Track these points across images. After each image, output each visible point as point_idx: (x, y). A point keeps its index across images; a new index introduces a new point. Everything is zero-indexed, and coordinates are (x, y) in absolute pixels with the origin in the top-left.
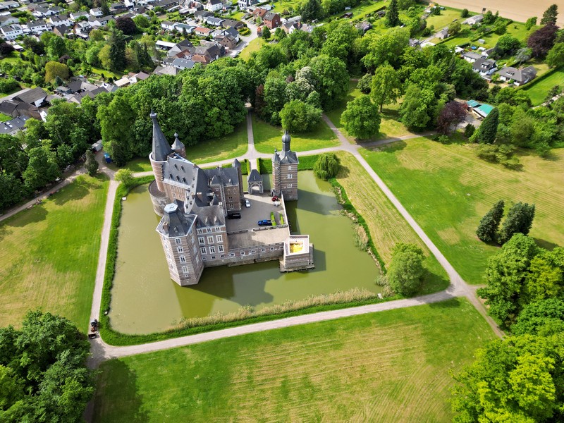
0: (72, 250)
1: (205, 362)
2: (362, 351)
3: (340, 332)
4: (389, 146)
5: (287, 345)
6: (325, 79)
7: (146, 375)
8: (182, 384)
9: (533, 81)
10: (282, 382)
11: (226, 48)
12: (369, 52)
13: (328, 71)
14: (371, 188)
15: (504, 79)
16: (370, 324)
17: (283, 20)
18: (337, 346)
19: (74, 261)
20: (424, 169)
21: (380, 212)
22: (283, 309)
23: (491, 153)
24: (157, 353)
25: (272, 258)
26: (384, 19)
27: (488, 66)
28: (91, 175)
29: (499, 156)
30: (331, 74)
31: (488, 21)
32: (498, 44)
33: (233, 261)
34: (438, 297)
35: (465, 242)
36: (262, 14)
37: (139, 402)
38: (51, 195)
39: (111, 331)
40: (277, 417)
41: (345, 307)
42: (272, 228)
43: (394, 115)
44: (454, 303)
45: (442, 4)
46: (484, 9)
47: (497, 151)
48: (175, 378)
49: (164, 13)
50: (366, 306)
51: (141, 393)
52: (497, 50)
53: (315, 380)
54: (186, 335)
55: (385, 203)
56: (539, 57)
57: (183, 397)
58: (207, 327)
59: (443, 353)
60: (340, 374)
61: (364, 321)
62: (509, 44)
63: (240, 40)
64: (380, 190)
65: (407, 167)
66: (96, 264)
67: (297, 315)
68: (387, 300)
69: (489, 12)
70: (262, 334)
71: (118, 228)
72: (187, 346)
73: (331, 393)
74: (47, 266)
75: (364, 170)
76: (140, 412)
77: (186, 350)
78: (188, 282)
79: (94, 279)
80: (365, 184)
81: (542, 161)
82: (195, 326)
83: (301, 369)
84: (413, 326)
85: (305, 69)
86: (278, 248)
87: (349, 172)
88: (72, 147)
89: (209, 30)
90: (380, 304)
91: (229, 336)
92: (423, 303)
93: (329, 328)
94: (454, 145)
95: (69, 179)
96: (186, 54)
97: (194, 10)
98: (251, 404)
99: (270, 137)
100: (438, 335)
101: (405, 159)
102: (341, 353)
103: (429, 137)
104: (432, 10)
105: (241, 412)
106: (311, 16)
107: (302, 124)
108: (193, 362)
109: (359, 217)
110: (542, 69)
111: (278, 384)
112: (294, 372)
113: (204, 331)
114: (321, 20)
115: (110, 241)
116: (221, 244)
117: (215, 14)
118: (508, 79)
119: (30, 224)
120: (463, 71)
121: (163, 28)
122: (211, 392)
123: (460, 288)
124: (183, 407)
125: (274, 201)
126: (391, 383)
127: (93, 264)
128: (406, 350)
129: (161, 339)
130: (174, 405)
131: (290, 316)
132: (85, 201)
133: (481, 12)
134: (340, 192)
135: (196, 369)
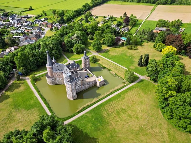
0: (28, 103)
1: (94, 115)
2: (130, 97)
3: (122, 95)
4: (106, 51)
5: (111, 103)
7: (79, 124)
8: (91, 122)
9: (129, 30)
10: (116, 111)
11: (40, 35)
15: (123, 31)
16: (128, 91)
17: (53, 24)
18: (124, 98)
19: (31, 105)
20: (117, 54)
21: (113, 67)
22: (106, 95)
23: (131, 47)
24: (78, 118)
25: (93, 85)
27: (118, 28)
28: (17, 80)
32: (117, 23)
33: (84, 89)
34: (138, 81)
35: (136, 68)
37: (82, 131)
38: (6, 90)
39: (60, 118)
40: (120, 119)
41: (120, 90)
42: (90, 77)
44: (142, 81)
45: (97, 16)
48: (88, 122)
49: (9, 28)
50: (124, 88)
51: (81, 129)
53: (124, 107)
54: (83, 111)
55: (113, 64)
56: (127, 25)
57: (93, 125)
58: (88, 106)
59: (147, 91)
60: (128, 104)
61: (126, 91)
64: (110, 62)
65: (113, 55)
66: (40, 104)
67: (110, 95)
68: (128, 85)
70: (104, 103)
71: (40, 92)
72: (86, 113)
73: (129, 109)
74: (22, 110)
75: (103, 58)
76: (84, 133)
77: (86, 114)
78: (75, 98)
79: (43, 108)
80: (106, 61)
81: (141, 47)
82: (85, 108)
83: (119, 107)
84: (137, 88)
85: (75, 35)
86: (95, 81)
87: (99, 60)
90: (127, 86)
91: (96, 106)
92: (136, 83)
93: (119, 95)
94: (120, 48)
95: (10, 84)
96: (27, 38)
98: (112, 119)
100: (143, 88)
102: (126, 99)
103: (114, 47)
105: (111, 122)
106: (62, 22)
108: (90, 116)
109: (109, 69)
110: (130, 27)
111: (115, 112)
113: (88, 108)
114: (66, 23)
115: (40, 96)
119: (5, 101)
121: (11, 32)
122: (100, 121)
123: (141, 77)
124: (95, 127)
125: (85, 71)
126: (140, 101)
127: (39, 104)
128: (139, 94)
129: (77, 114)
130: (92, 128)
131: (108, 96)
132: (22, 88)
133: (108, 16)
134: (100, 65)
135: (92, 117)
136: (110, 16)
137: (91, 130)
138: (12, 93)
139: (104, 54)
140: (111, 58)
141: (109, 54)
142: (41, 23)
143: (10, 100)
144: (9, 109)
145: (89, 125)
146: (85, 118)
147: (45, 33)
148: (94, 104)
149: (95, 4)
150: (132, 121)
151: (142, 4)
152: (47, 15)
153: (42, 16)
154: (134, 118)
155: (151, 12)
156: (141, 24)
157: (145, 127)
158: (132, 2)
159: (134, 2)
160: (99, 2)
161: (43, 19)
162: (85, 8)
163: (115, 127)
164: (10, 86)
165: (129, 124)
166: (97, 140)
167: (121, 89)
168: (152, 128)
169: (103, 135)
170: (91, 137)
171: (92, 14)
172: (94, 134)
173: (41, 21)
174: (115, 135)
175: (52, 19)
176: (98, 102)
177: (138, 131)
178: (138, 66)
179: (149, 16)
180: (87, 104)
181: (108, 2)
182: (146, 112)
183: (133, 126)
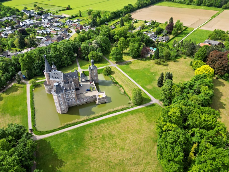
0: (16, 109)
1: (74, 135)
2: (127, 122)
3: (119, 118)
4: (127, 63)
5: (102, 125)
6: (102, 44)
7: (53, 142)
8: (67, 142)
9: (169, 40)
11: (64, 37)
12: (115, 35)
13: (103, 41)
14: (123, 76)
15: (160, 40)
16: (128, 115)
17: (83, 27)
18: (119, 123)
19: (18, 112)
20: (139, 69)
21: (127, 83)
22: (99, 115)
23: (159, 62)
24: (56, 135)
25: (93, 101)
26: (119, 25)
27: (154, 37)
28: (18, 83)
29: (161, 62)
30: (104, 42)
31: (153, 24)
32: (157, 30)
33: (79, 104)
34: (148, 104)
35: (154, 88)
36: (75, 26)
37: (53, 150)
38: (3, 92)
39: (37, 131)
40: (102, 146)
41: (120, 111)
42: (91, 91)
43: (127, 54)
44: (153, 105)
45: (138, 19)
46: (151, 20)
47: (160, 61)
48: (64, 141)
49: (37, 27)
50: (126, 110)
51: (53, 147)
52: (157, 32)
53: (113, 133)
54: (66, 128)
55: (128, 80)
56: (170, 33)
57: (68, 146)
58: (73, 124)
59: (152, 119)
60: (120, 130)
61: (126, 114)
62: (160, 30)
63: (69, 35)
64: (126, 76)
65: (133, 69)
66: (27, 112)
67: (104, 116)
68: (133, 107)
69: (153, 21)
70: (93, 123)
71: (33, 99)
72: (67, 131)
73: (118, 136)
74: (7, 115)
75: (120, 71)
76: (54, 153)
77: (67, 132)
78: (64, 112)
79: (27, 116)
80: (121, 75)
81: (174, 63)
82: (69, 125)
83: (108, 131)
85: (95, 41)
86: (94, 97)
87: (115, 72)
88: (10, 74)
89: (56, 32)
90: (131, 109)
91: (82, 126)
92: (144, 106)
93: (115, 118)
94: (147, 61)
95: (10, 86)
96: (49, 40)
97: (49, 25)
98: (93, 143)
99: (85, 64)
100: (149, 114)
101: (132, 67)
102: (120, 124)
103: (139, 60)
104: (135, 21)
105: (90, 146)
106: (93, 25)
107: (96, 59)
108: (70, 135)
109: (120, 85)
110: (171, 37)
111: (101, 136)
112: (106, 132)
113: (72, 126)
114: (97, 26)
115: (31, 104)
116: (74, 97)
117: (58, 26)
118: (161, 40)
120: (147, 38)
121: (38, 32)
122: (78, 143)
123: (154, 101)
124: (69, 149)
125: (90, 83)
126: (137, 130)
127: (26, 112)
128: (140, 120)
129: (57, 131)
130: (66, 149)
131: (102, 117)
132: (18, 93)
133: (150, 21)
134: (113, 79)
135: (72, 137)
137: (63, 151)
138: (7, 96)
139: (123, 66)
140: (129, 73)
141: (129, 67)
142: (71, 25)
143: (1, 103)
145: (65, 145)
146: (63, 136)
147: (71, 36)
148: (82, 123)
149: (140, 5)
150: (114, 151)
151: (203, 7)
153: (76, 16)
154: (118, 148)
155: (210, 19)
156: (188, 33)
157: (126, 161)
158: (190, 4)
159: (193, 5)
160: (146, 3)
161: (75, 21)
163: (91, 154)
165: (110, 153)
166: (64, 164)
167: (122, 111)
168: (135, 164)
169: (73, 160)
170: (60, 159)
171: (132, 17)
172: (64, 157)
173: (72, 22)
174: (86, 163)
175: (85, 21)
176: (88, 121)
177: (116, 164)
178: (157, 86)
179: (205, 24)
180: (73, 121)
181: (160, 3)
182: (137, 144)
183: (113, 157)
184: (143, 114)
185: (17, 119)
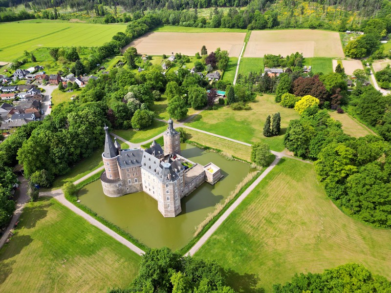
1: (228, 235)
2: (276, 192)
3: (262, 191)
4: (195, 119)
5: (249, 207)
8: (230, 249)
10: (265, 220)
13: (144, 91)
14: (208, 137)
15: (210, 79)
16: (268, 182)
17: (62, 78)
18: (267, 196)
19: (92, 245)
20: (219, 122)
21: (222, 144)
25: (201, 182)
28: (35, 201)
30: (146, 93)
31: (179, 58)
33: (187, 192)
34: (276, 161)
35: (262, 140)
38: (15, 226)
40: (278, 231)
41: (253, 182)
42: (191, 169)
44: (282, 161)
45: (150, 55)
46: (173, 53)
47: (239, 105)
48: (224, 249)
50: (259, 177)
52: (196, 68)
53: (274, 211)
54: (206, 232)
55: (220, 139)
57: (236, 253)
58: (211, 222)
59: (298, 177)
60: (279, 204)
61: (265, 182)
62: (200, 65)
63: (43, 95)
65: (212, 123)
66: (110, 238)
67: (240, 195)
68: (263, 171)
69: (177, 54)
70: (236, 210)
71: (98, 215)
72: (212, 235)
73: (284, 211)
74: (76, 259)
75: (197, 131)
77: (215, 237)
78: (178, 212)
80: (203, 136)
81: (255, 104)
82: (206, 226)
83: (265, 211)
84: (280, 175)
85: (130, 93)
86: (202, 175)
87: (191, 135)
89: (14, 94)
90: (262, 174)
91: (225, 219)
92: (275, 165)
93: (256, 192)
94: (219, 109)
95: (18, 211)
96: (14, 111)
98: (264, 234)
99: (133, 135)
100: (290, 172)
102: (271, 197)
103: (206, 110)
105: (264, 240)
107: (148, 121)
108: (223, 239)
109: (216, 149)
110: (219, 72)
112: (264, 214)
113: (212, 225)
116: (182, 183)
118: (212, 78)
122: (245, 242)
123: (280, 155)
124: (241, 256)
126: (296, 195)
128: (288, 183)
130: (237, 258)
131: (238, 197)
132: (52, 216)
133: (171, 54)
134: (196, 144)
135: (228, 240)
136: (175, 54)
137: (236, 262)
138: (33, 229)
139: (195, 123)
140: (211, 130)
141: (204, 123)
142: (31, 77)
143: (35, 245)
144: (43, 263)
145: (229, 255)
146: (215, 244)
147: (50, 97)
148: (220, 215)
149: (136, 33)
150: (298, 230)
151: (224, 30)
152: (37, 60)
153: (25, 62)
154: (299, 226)
155: (245, 43)
156: (236, 65)
157: (322, 235)
158: (205, 27)
159: (209, 27)
160: (143, 30)
161: (32, 69)
162: (119, 41)
163: (275, 247)
164: (21, 216)
165: (296, 236)
166: (256, 277)
167: (254, 180)
168: (334, 234)
169: (262, 266)
170: (243, 274)
171: (139, 52)
172: (245, 269)
173: (28, 72)
174: (281, 261)
175: (53, 67)
176: (226, 210)
177: (316, 244)
178: (264, 137)
179: (244, 50)
180: (207, 220)
181: (160, 29)
182: (313, 211)
183: (303, 238)
184: (282, 174)
185: (106, 257)
